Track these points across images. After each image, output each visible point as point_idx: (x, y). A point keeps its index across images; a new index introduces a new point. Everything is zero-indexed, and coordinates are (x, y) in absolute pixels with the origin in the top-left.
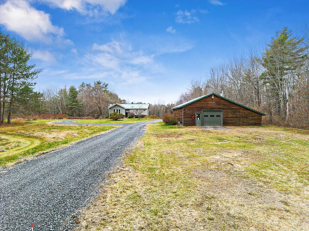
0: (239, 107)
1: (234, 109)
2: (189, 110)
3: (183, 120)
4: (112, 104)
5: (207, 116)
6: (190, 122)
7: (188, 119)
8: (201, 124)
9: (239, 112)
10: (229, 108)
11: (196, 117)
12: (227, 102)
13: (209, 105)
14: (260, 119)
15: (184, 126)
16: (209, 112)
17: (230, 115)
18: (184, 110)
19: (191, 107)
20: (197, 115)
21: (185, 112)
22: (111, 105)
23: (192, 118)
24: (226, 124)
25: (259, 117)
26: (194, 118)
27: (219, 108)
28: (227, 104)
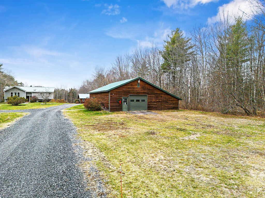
0: (162, 92)
1: (157, 93)
2: (116, 94)
3: (109, 105)
4: (9, 86)
5: (133, 101)
6: (117, 108)
7: (115, 104)
8: (127, 110)
9: (161, 97)
10: (153, 93)
11: (123, 102)
12: (151, 87)
13: (135, 90)
14: (178, 104)
15: (111, 111)
16: (136, 96)
17: (154, 100)
18: (111, 94)
19: (118, 91)
20: (124, 100)
21: (112, 97)
22: (7, 88)
23: (119, 103)
24: (150, 109)
25: (177, 102)
26: (121, 102)
27: (144, 93)
28: (151, 88)
